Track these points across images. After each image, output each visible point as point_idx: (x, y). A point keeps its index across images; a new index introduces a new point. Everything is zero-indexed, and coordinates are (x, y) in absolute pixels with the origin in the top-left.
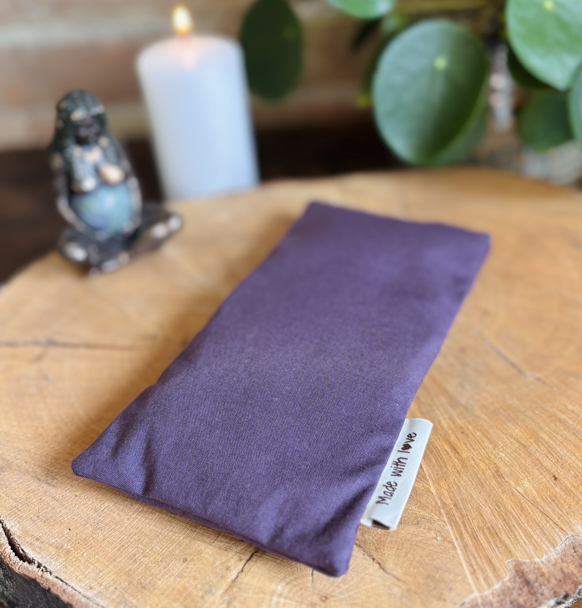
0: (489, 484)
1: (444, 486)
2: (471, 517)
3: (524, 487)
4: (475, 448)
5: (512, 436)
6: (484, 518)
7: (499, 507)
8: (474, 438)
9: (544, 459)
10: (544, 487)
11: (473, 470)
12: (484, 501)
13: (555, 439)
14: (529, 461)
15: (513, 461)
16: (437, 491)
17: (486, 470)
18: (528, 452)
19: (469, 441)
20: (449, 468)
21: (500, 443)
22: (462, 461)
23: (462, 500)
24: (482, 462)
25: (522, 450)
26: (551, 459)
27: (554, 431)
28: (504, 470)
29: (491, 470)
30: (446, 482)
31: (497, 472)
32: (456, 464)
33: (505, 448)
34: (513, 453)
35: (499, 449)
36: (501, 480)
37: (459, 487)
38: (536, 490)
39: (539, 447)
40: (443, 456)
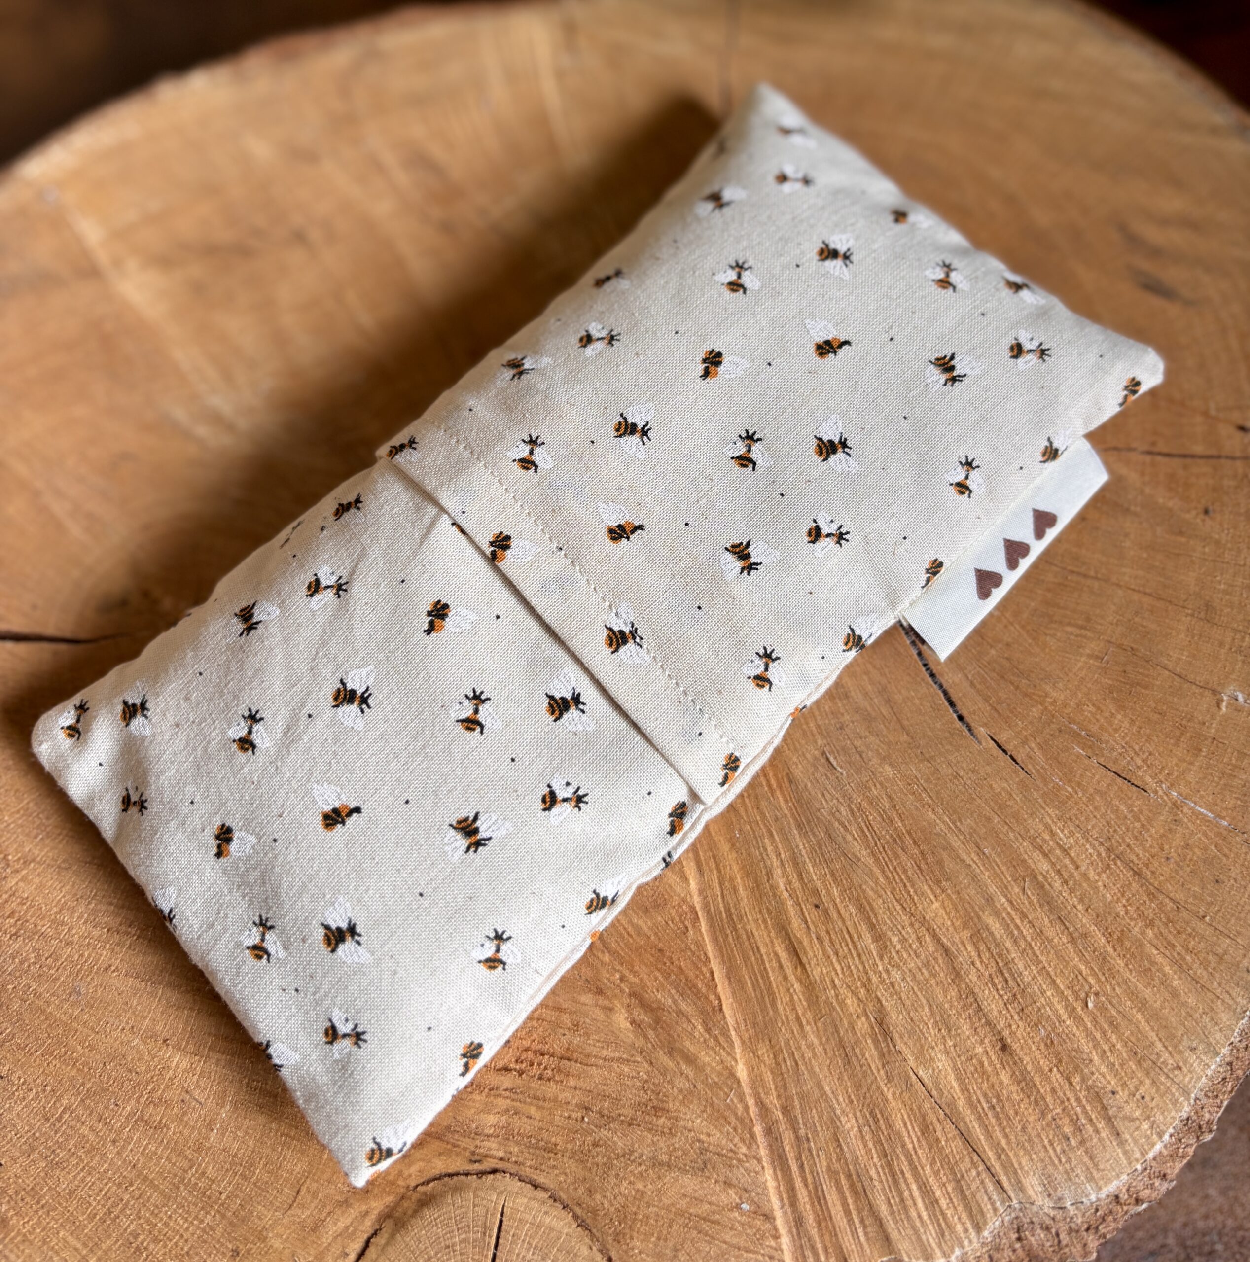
0: (860, 1057)
1: (766, 1058)
2: (815, 1143)
3: (934, 1070)
4: (841, 953)
5: (923, 921)
6: (842, 1149)
7: (876, 1122)
8: (840, 923)
9: (987, 992)
10: (976, 1069)
11: (831, 1015)
12: (847, 1101)
13: (1016, 932)
14: (953, 993)
15: (919, 993)
16: (751, 1069)
17: (858, 1016)
18: (954, 968)
19: (828, 932)
20: (780, 1007)
21: (895, 940)
22: (810, 987)
23: (802, 1097)
24: (852, 991)
25: (940, 961)
26: (1002, 992)
27: (1016, 909)
28: (896, 1018)
29: (868, 1018)
30: (772, 1047)
31: (881, 1021)
32: (795, 997)
33: (905, 956)
34: (920, 970)
35: (891, 958)
36: (888, 1046)
37: (797, 1064)
38: (959, 1078)
39: (979, 956)
40: (770, 974)
